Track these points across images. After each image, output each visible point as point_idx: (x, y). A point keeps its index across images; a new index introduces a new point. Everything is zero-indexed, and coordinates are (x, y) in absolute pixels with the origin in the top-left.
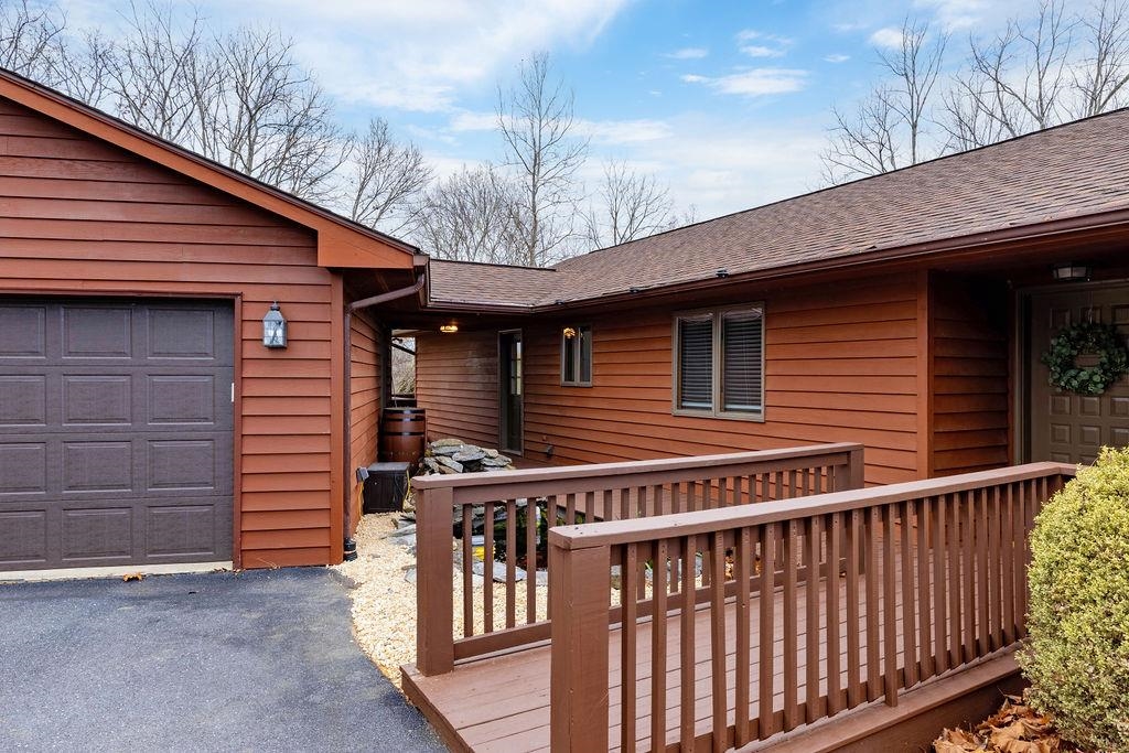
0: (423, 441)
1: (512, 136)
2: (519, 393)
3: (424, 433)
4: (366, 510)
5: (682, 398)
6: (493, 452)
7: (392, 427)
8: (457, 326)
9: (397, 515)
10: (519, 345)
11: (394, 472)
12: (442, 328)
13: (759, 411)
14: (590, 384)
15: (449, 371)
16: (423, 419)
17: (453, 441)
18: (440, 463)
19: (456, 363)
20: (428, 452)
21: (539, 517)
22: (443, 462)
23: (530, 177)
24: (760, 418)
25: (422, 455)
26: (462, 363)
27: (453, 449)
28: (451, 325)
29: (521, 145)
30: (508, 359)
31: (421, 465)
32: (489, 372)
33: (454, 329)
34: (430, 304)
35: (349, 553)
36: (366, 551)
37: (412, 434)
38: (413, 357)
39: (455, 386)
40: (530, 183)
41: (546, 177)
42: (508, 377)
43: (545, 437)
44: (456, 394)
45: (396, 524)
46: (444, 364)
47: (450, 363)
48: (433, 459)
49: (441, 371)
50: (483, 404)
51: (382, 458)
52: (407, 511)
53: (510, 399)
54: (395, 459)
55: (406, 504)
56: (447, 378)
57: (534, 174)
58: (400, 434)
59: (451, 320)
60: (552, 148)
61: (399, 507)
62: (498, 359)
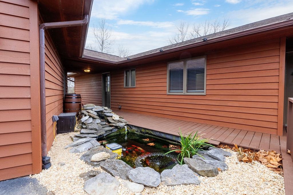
0: (80, 105)
1: (97, 37)
2: (108, 91)
3: (80, 102)
4: (58, 132)
5: (170, 89)
6: (106, 108)
7: (69, 100)
8: (90, 70)
9: (72, 134)
10: (108, 77)
11: (70, 117)
12: (85, 70)
13: (203, 92)
14: (135, 87)
15: (85, 86)
16: (80, 97)
17: (91, 105)
18: (88, 112)
19: (88, 84)
20: (82, 108)
21: (126, 130)
22: (89, 112)
23: (101, 47)
24: (204, 94)
25: (80, 109)
26: (89, 83)
27: (92, 107)
28: (88, 69)
29: (99, 39)
30: (105, 82)
31: (79, 113)
32: (99, 86)
33: (89, 71)
34: (83, 57)
35: (45, 164)
36: (57, 161)
37: (76, 103)
38: (74, 83)
39: (87, 90)
40: (101, 48)
41: (105, 47)
42: (105, 87)
43: (118, 103)
44: (87, 92)
45: (72, 139)
46: (84, 84)
47: (86, 84)
48: (85, 111)
49: (83, 86)
50: (97, 95)
51: (65, 111)
52: (76, 131)
53: (106, 93)
54: (69, 112)
55: (76, 129)
56: (85, 88)
57: (102, 46)
58: (72, 103)
59: (88, 67)
60: (106, 41)
61: (73, 130)
62: (102, 81)
